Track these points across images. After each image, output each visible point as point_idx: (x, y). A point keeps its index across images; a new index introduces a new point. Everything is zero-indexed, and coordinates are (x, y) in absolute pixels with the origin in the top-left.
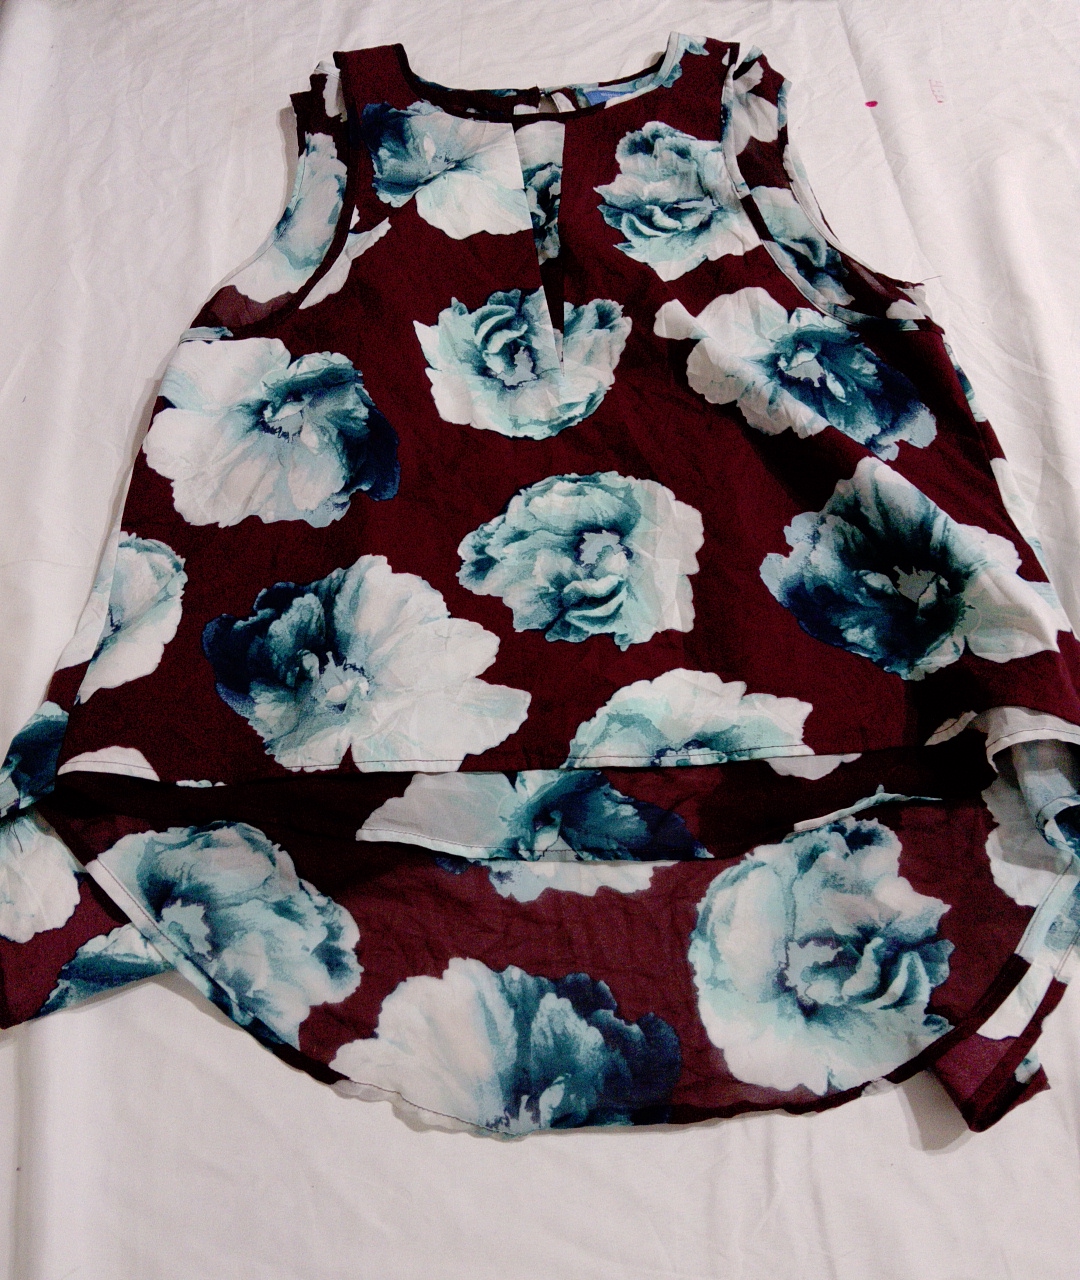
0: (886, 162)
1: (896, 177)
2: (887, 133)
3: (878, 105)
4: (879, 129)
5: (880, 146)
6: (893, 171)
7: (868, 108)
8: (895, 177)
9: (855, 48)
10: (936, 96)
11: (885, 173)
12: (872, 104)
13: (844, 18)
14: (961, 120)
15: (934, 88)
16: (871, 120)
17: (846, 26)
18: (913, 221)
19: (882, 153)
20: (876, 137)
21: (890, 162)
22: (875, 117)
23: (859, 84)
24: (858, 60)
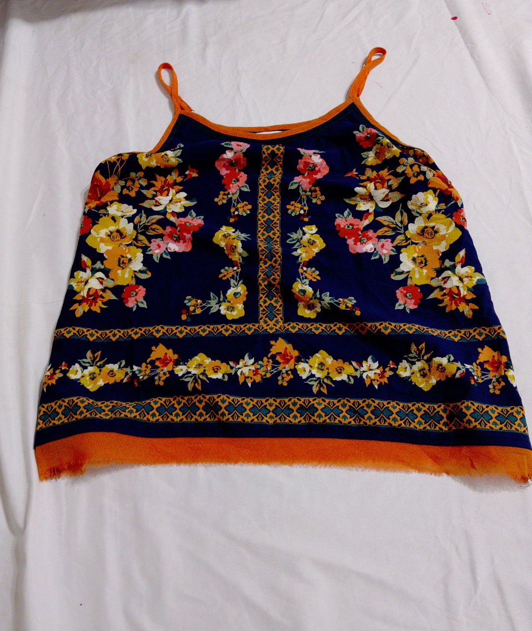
0: (466, 48)
2: (464, 33)
3: (457, 19)
4: (460, 31)
5: (462, 40)
6: (470, 52)
7: (453, 21)
8: (471, 55)
10: (487, 11)
11: (466, 53)
12: (455, 18)
14: (501, 23)
15: (485, 7)
16: (455, 27)
18: (484, 77)
19: (463, 44)
20: (459, 36)
21: (468, 47)
22: (457, 24)
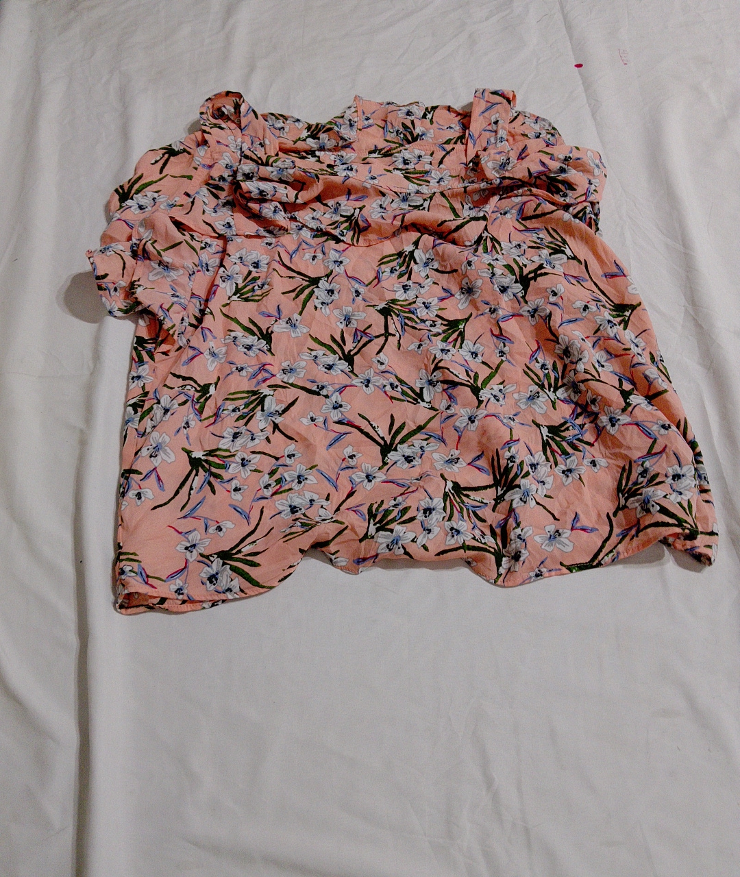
0: (587, 105)
1: (593, 114)
2: (587, 86)
3: (583, 67)
4: (583, 83)
5: (584, 94)
6: (592, 111)
7: (576, 68)
9: (569, 28)
10: (623, 60)
11: (586, 112)
12: (579, 66)
13: (562, 8)
14: (639, 77)
15: (622, 55)
16: (578, 77)
17: (563, 12)
19: (585, 99)
20: (581, 89)
21: (590, 105)
22: (580, 74)
23: (571, 52)
24: (571, 38)
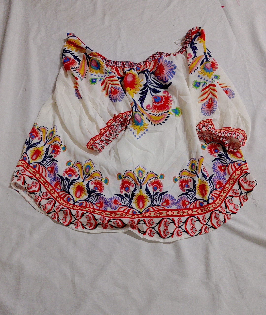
1: (230, 24)
2: (227, 13)
3: (224, 7)
6: (229, 23)
15: (238, 2)
16: (223, 11)
20: (225, 15)
23: (219, 2)
